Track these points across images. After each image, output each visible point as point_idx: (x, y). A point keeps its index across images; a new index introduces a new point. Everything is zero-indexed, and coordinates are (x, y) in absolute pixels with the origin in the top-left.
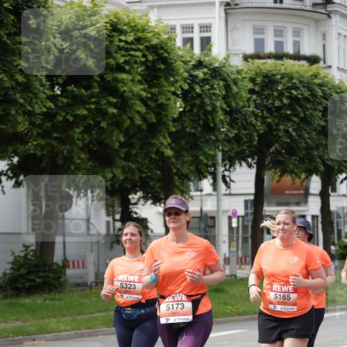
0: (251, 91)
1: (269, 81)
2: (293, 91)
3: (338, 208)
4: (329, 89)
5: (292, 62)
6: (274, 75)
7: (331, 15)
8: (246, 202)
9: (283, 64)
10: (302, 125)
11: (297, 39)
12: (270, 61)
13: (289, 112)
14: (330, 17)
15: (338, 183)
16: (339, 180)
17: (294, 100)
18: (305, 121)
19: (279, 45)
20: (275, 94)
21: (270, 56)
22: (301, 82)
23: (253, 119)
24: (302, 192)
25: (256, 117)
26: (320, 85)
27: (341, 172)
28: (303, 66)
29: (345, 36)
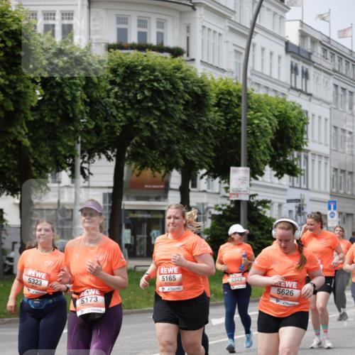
0: (113, 83)
1: (130, 72)
2: (155, 84)
3: (197, 204)
4: (192, 83)
5: (155, 54)
6: (136, 66)
7: (197, 7)
9: (145, 56)
10: (163, 118)
11: (161, 30)
12: (133, 52)
13: (150, 104)
14: (194, 9)
15: (198, 178)
16: (199, 176)
17: (156, 92)
18: (167, 114)
19: (142, 35)
20: (137, 86)
21: (133, 47)
22: (163, 74)
23: (114, 111)
24: (162, 186)
25: (117, 108)
26: (182, 79)
27: (202, 168)
28: (166, 58)
29: (209, 29)
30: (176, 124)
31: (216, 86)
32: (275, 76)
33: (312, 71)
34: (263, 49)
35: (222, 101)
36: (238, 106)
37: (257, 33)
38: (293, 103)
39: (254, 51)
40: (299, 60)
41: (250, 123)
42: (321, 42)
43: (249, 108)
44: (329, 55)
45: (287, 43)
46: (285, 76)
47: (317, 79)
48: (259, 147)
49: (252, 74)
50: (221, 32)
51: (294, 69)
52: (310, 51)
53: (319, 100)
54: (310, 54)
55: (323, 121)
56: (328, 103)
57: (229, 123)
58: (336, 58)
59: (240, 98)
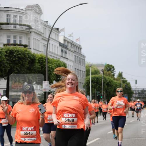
0: (6, 56)
1: (11, 52)
2: (19, 56)
4: (30, 55)
5: (19, 47)
6: (13, 51)
7: (32, 32)
8: (4, 91)
9: (16, 47)
11: (21, 39)
12: (12, 46)
13: (18, 62)
17: (19, 58)
18: (23, 65)
19: (15, 41)
20: (13, 56)
21: (12, 45)
22: (22, 53)
23: (6, 64)
25: (7, 63)
26: (27, 54)
28: (22, 48)
29: (36, 39)
30: (26, 68)
31: (38, 56)
32: (56, 53)
33: (68, 51)
34: (52, 45)
35: (40, 61)
36: (45, 62)
37: (50, 40)
38: (62, 61)
39: (49, 45)
40: (64, 48)
41: (48, 67)
42: (70, 43)
43: (48, 63)
44: (73, 46)
45: (60, 43)
46: (59, 53)
47: (69, 54)
48: (51, 75)
49: (49, 52)
50: (40, 40)
51: (62, 51)
52: (67, 45)
53: (70, 60)
54: (67, 46)
55: (71, 67)
56: (73, 61)
57: (42, 67)
58: (75, 47)
59: (45, 59)
